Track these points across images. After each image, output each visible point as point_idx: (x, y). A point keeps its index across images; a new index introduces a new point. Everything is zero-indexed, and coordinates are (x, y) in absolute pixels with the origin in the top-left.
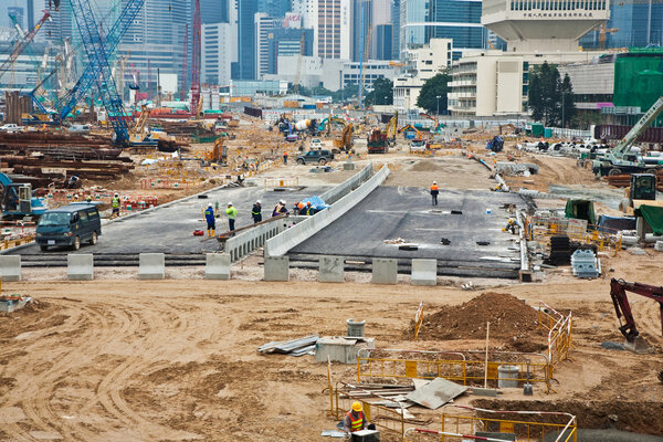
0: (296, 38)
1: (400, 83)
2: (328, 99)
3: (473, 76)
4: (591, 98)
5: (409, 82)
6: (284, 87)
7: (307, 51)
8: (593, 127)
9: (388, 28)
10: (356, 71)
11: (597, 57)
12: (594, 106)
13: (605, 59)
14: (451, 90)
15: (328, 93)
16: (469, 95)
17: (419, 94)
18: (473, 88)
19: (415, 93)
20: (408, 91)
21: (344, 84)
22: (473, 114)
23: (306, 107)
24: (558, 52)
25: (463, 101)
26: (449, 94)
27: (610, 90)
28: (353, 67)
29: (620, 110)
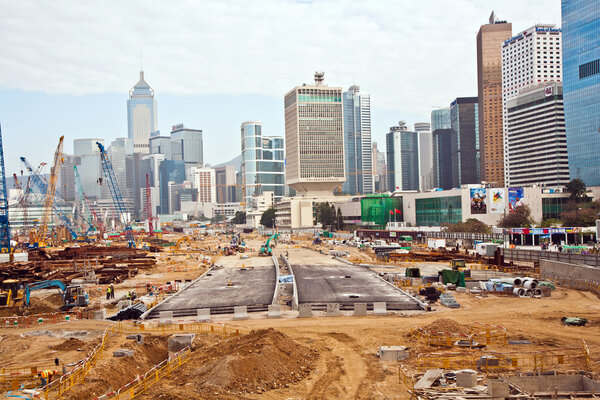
0: (189, 194)
1: (250, 213)
2: (208, 223)
3: (289, 209)
4: (350, 218)
5: (254, 213)
6: (185, 217)
7: (194, 199)
8: (355, 232)
9: (234, 187)
10: (220, 208)
11: (351, 199)
12: (352, 222)
13: (355, 200)
14: (277, 216)
15: (208, 219)
16: (288, 218)
17: (261, 218)
18: (289, 215)
19: (258, 218)
20: (254, 217)
21: (214, 215)
22: (290, 227)
23: (202, 227)
25: (284, 221)
26: (276, 218)
27: (359, 214)
28: (219, 206)
29: (365, 223)
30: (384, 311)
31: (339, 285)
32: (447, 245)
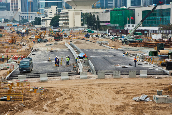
0: (5, 6)
1: (43, 19)
2: (18, 24)
3: (68, 16)
4: (104, 22)
5: (46, 18)
6: (3, 20)
7: (8, 9)
8: (107, 30)
9: (32, 3)
10: (24, 15)
11: (104, 11)
12: (105, 24)
13: (107, 11)
14: (60, 20)
15: (17, 22)
16: (67, 22)
17: (50, 22)
18: (68, 20)
20: (46, 21)
21: (20, 19)
22: (68, 27)
24: (87, 9)
25: (65, 23)
26: (59, 22)
27: (109, 20)
28: (23, 14)
29: (113, 25)
30: (146, 75)
31: (112, 61)
32: (163, 38)
